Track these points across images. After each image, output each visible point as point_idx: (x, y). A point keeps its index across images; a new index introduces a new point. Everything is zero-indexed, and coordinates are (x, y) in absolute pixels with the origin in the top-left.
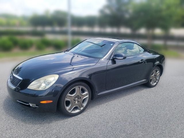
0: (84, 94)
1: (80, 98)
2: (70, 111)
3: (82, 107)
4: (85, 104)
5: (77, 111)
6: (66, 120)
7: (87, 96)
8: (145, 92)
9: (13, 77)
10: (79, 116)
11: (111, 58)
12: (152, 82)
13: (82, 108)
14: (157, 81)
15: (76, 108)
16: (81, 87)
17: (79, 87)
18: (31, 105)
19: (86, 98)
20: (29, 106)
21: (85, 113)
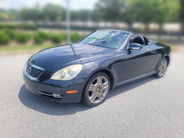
0: (104, 84)
1: (101, 88)
2: (92, 101)
3: (102, 97)
4: (104, 95)
5: (98, 101)
6: (89, 110)
7: (107, 86)
8: (154, 82)
9: (32, 68)
10: (100, 106)
11: (127, 49)
12: (160, 73)
13: (102, 99)
14: (164, 72)
15: (97, 98)
16: (102, 77)
17: (101, 78)
18: (54, 96)
19: (106, 88)
20: (53, 97)
21: (104, 103)
